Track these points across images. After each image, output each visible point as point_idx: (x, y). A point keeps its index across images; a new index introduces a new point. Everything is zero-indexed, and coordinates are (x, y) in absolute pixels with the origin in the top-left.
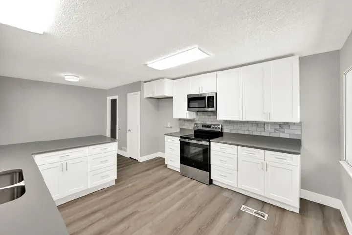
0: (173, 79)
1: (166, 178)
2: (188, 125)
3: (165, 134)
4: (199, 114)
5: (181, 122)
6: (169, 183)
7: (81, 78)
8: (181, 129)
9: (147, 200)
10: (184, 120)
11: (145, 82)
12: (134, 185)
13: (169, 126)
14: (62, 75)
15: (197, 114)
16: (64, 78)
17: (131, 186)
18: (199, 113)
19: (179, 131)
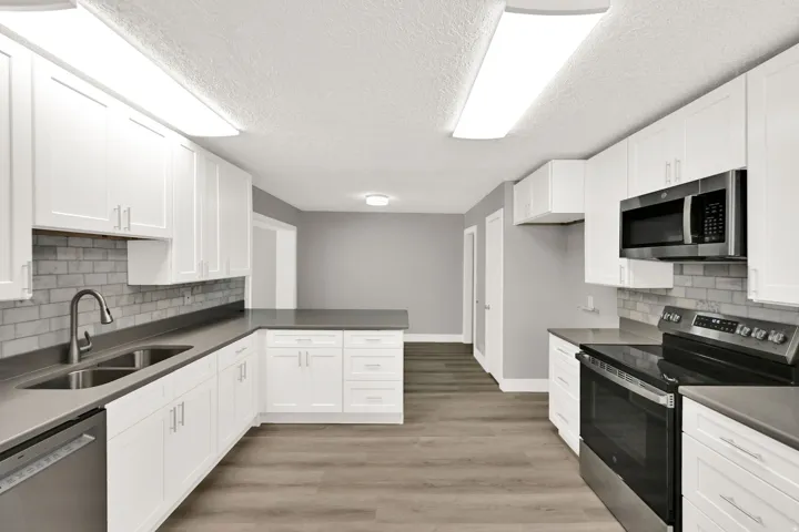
0: (587, 157)
1: (526, 464)
2: (647, 309)
3: (549, 331)
4: (687, 270)
5: (623, 297)
6: (518, 485)
7: (392, 198)
8: (622, 320)
9: (418, 497)
10: (634, 292)
11: (517, 182)
12: (429, 444)
13: (591, 306)
14: (362, 196)
15: (679, 271)
16: (365, 201)
17: (425, 445)
18: (689, 267)
19: (616, 325)
